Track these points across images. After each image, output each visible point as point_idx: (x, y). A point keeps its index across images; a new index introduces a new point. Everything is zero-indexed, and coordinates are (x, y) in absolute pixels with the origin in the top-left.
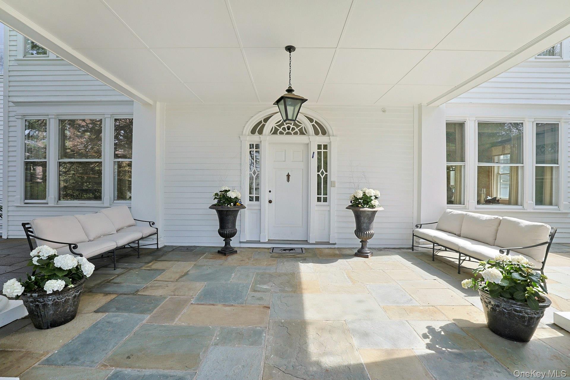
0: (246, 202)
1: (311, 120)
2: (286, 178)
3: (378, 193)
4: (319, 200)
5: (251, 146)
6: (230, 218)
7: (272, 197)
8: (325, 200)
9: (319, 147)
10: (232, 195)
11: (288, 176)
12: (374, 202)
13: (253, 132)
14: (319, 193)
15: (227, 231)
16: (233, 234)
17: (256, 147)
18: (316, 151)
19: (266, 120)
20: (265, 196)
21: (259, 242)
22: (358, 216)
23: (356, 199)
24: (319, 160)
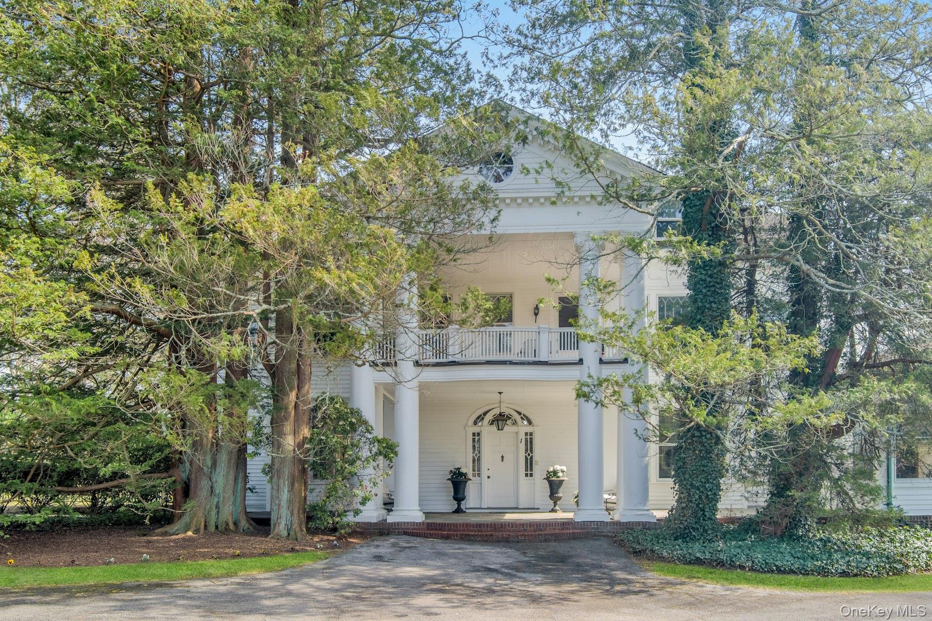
0: (470, 476)
1: (520, 413)
2: (500, 459)
3: (564, 468)
4: (527, 475)
5: (474, 434)
6: (462, 486)
7: (490, 473)
8: (531, 475)
9: (526, 434)
10: (463, 470)
11: (502, 457)
12: (560, 474)
13: (475, 423)
14: (526, 470)
15: (460, 496)
16: (463, 499)
17: (477, 435)
18: (524, 437)
19: (485, 414)
20: (485, 473)
21: (481, 508)
22: (551, 483)
23: (549, 472)
24: (526, 445)
